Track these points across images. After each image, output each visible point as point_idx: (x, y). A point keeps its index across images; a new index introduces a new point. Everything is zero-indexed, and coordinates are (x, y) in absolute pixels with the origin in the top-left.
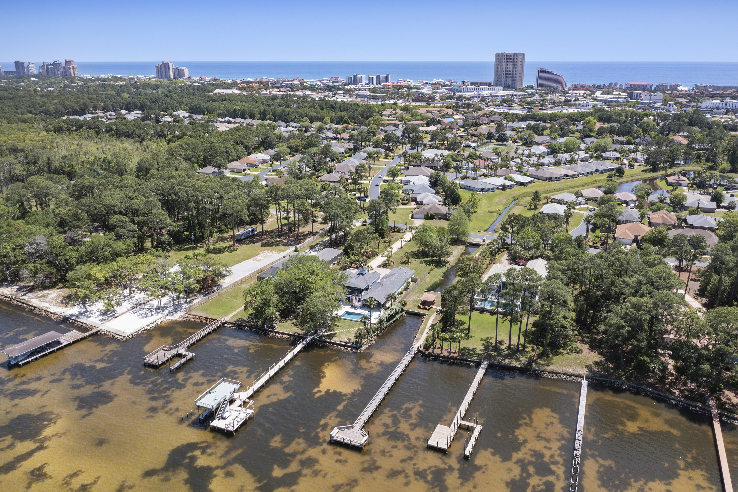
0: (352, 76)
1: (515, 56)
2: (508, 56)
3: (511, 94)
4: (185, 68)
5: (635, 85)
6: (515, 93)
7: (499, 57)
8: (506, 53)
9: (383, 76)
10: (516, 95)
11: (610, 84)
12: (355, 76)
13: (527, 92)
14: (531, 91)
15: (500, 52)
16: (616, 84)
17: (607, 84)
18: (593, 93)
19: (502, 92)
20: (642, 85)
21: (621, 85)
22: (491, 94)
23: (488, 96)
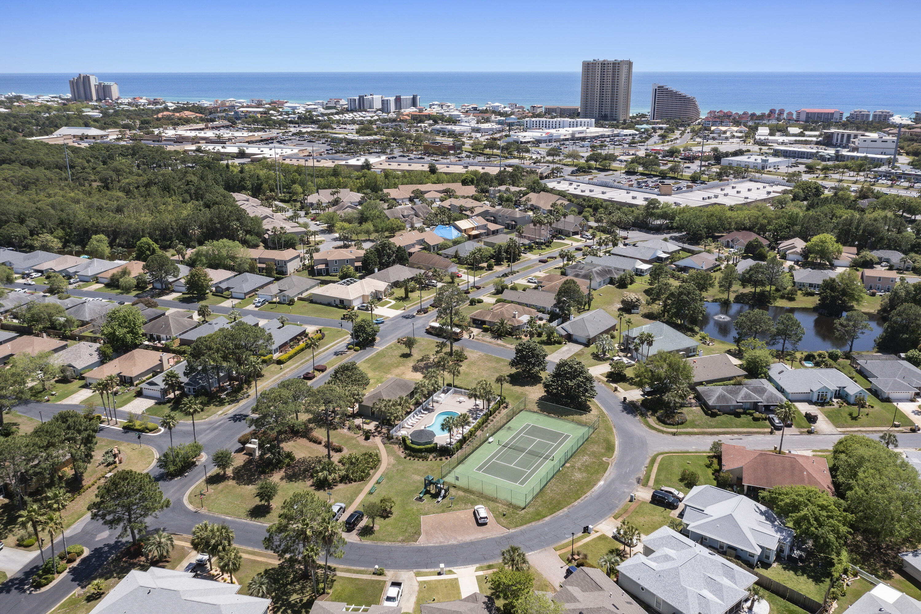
0: (357, 98)
1: (616, 65)
2: (604, 64)
3: (610, 133)
4: (112, 83)
5: (815, 113)
6: (616, 131)
7: (588, 67)
8: (601, 59)
9: (407, 97)
10: (618, 135)
11: (772, 112)
12: (361, 98)
13: (636, 130)
14: (645, 126)
15: (590, 59)
16: (781, 112)
17: (767, 112)
18: (754, 129)
19: (594, 131)
20: (825, 114)
21: (790, 114)
22: (573, 135)
23: (567, 140)
